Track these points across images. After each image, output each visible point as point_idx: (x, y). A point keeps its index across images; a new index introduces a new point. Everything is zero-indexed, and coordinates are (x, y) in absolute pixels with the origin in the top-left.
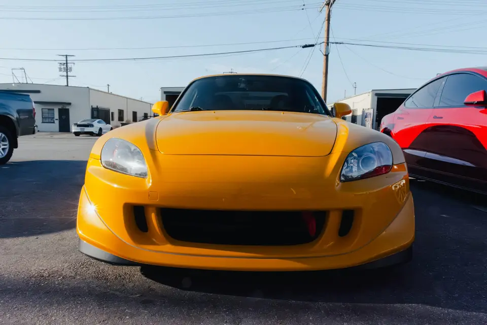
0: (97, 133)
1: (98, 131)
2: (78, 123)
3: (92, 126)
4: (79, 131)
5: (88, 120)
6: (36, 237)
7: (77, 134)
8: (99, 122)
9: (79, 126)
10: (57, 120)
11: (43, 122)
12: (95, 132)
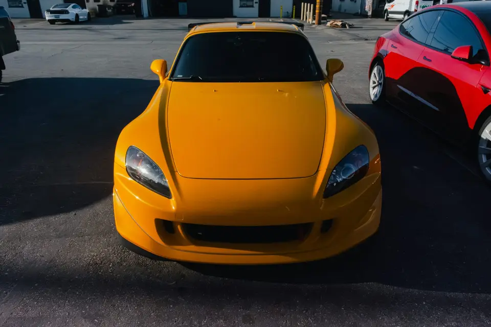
0: (74, 20)
1: (74, 17)
2: (51, 9)
3: (67, 12)
4: (53, 18)
5: (60, 5)
6: (74, 213)
7: (52, 22)
8: (74, 7)
9: (52, 12)
10: (25, 3)
11: (9, 7)
12: (71, 20)
